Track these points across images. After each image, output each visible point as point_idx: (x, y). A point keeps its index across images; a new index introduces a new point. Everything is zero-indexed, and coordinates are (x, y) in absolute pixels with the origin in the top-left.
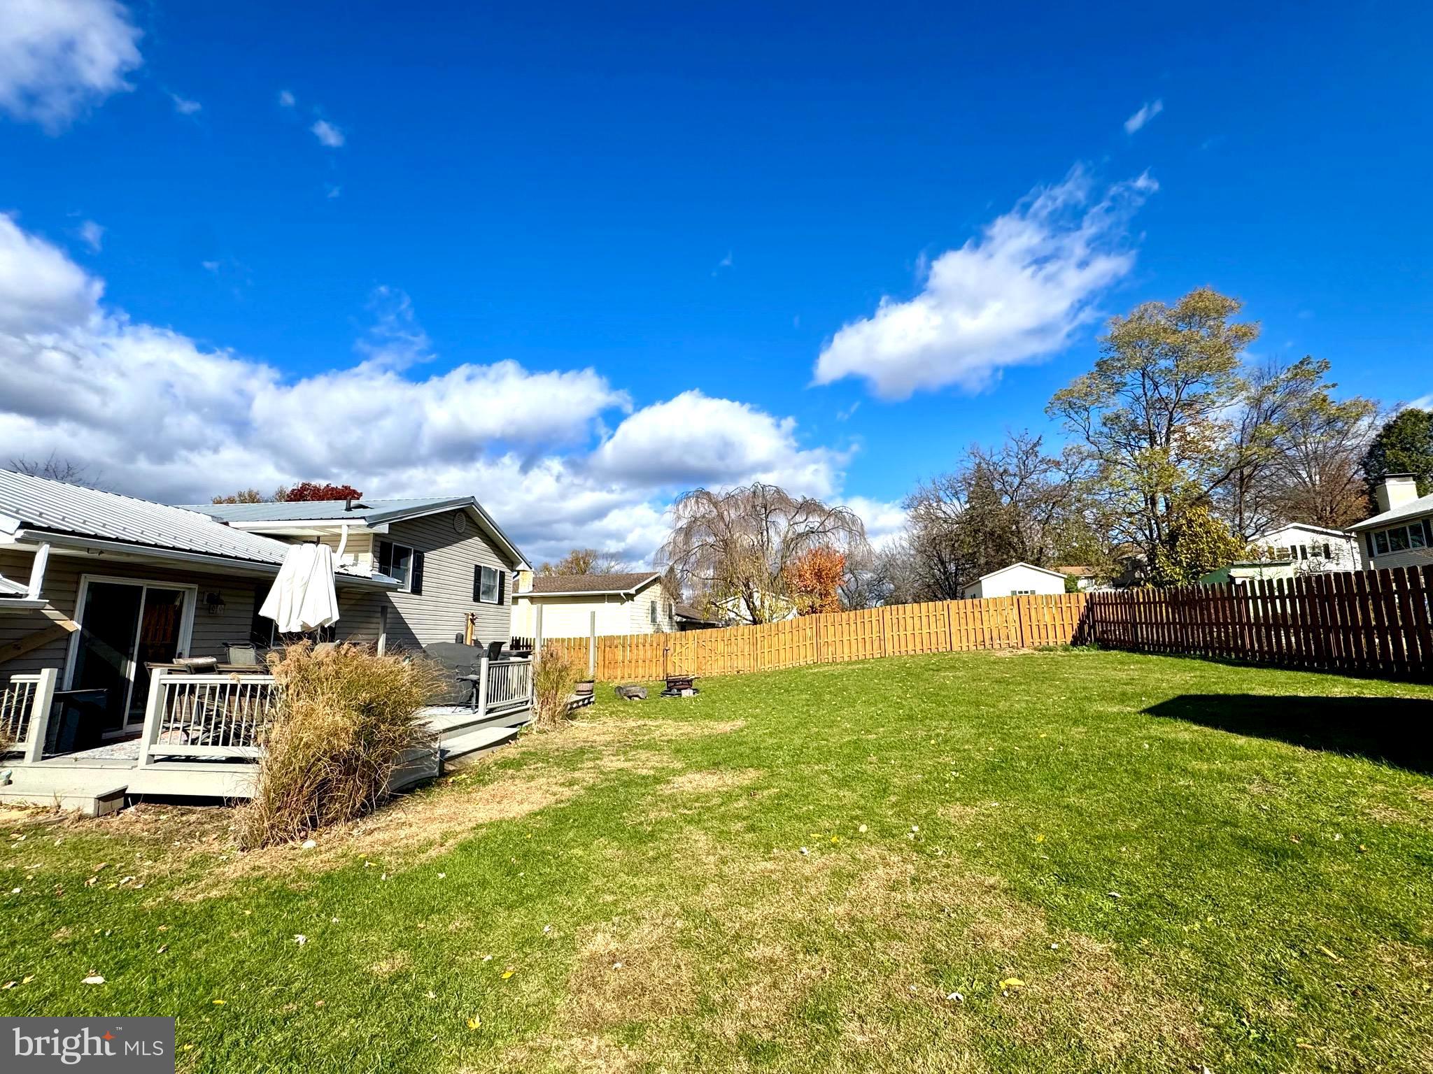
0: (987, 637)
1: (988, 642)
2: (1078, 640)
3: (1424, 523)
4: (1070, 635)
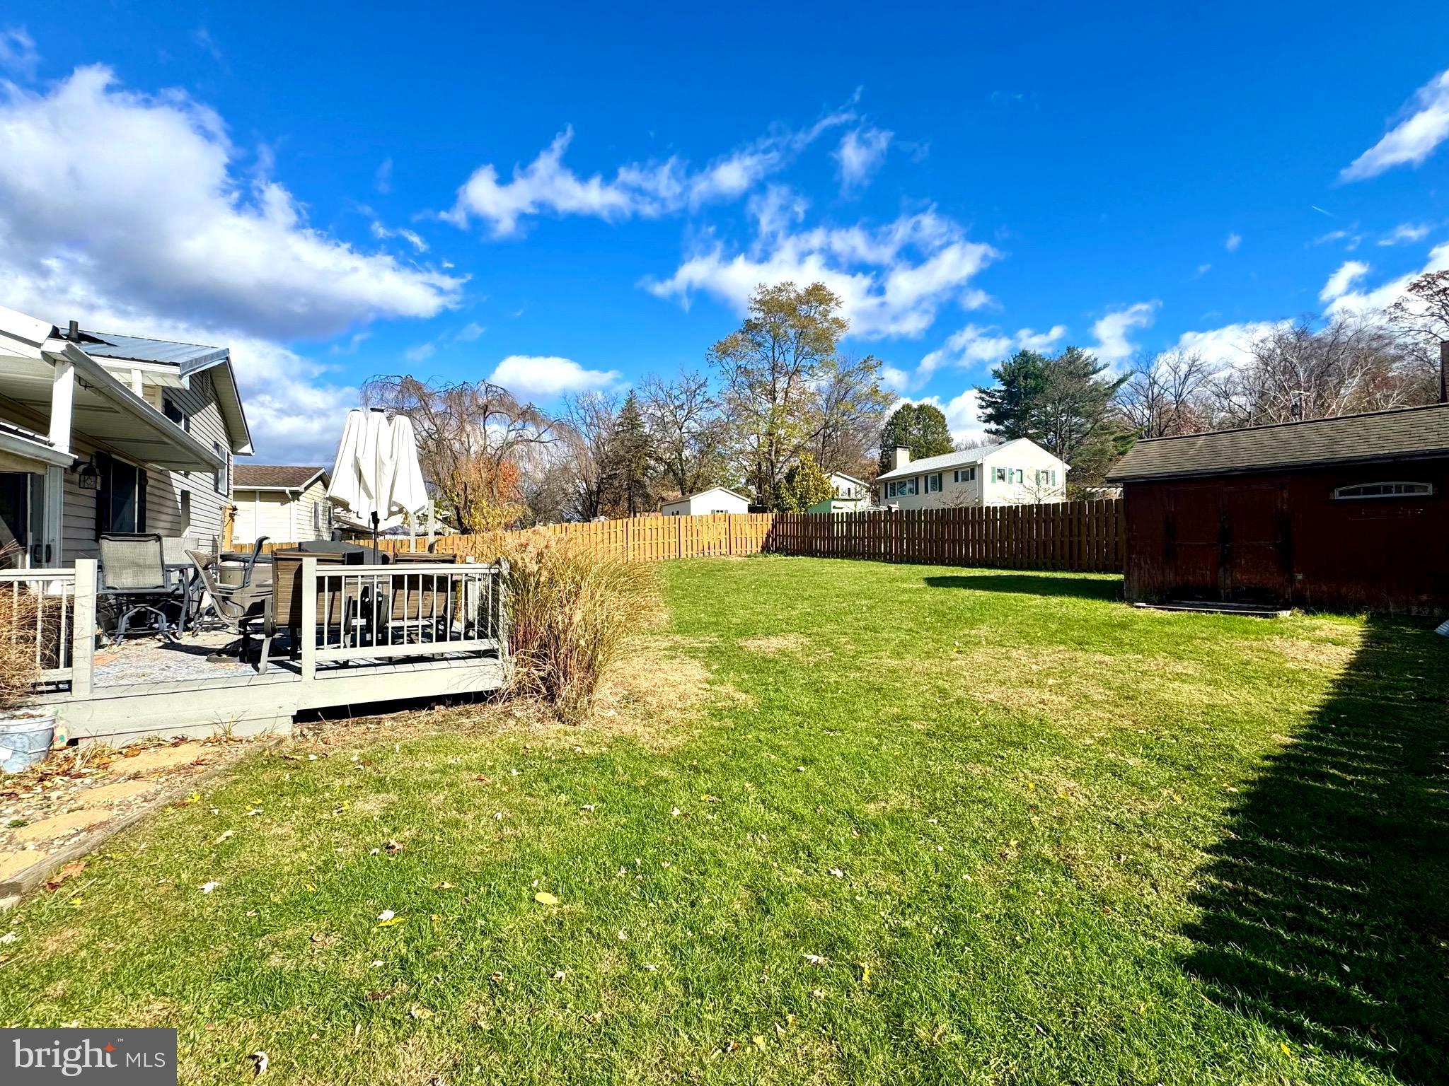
0: (706, 547)
1: (706, 550)
2: (766, 549)
3: (917, 479)
4: (760, 545)
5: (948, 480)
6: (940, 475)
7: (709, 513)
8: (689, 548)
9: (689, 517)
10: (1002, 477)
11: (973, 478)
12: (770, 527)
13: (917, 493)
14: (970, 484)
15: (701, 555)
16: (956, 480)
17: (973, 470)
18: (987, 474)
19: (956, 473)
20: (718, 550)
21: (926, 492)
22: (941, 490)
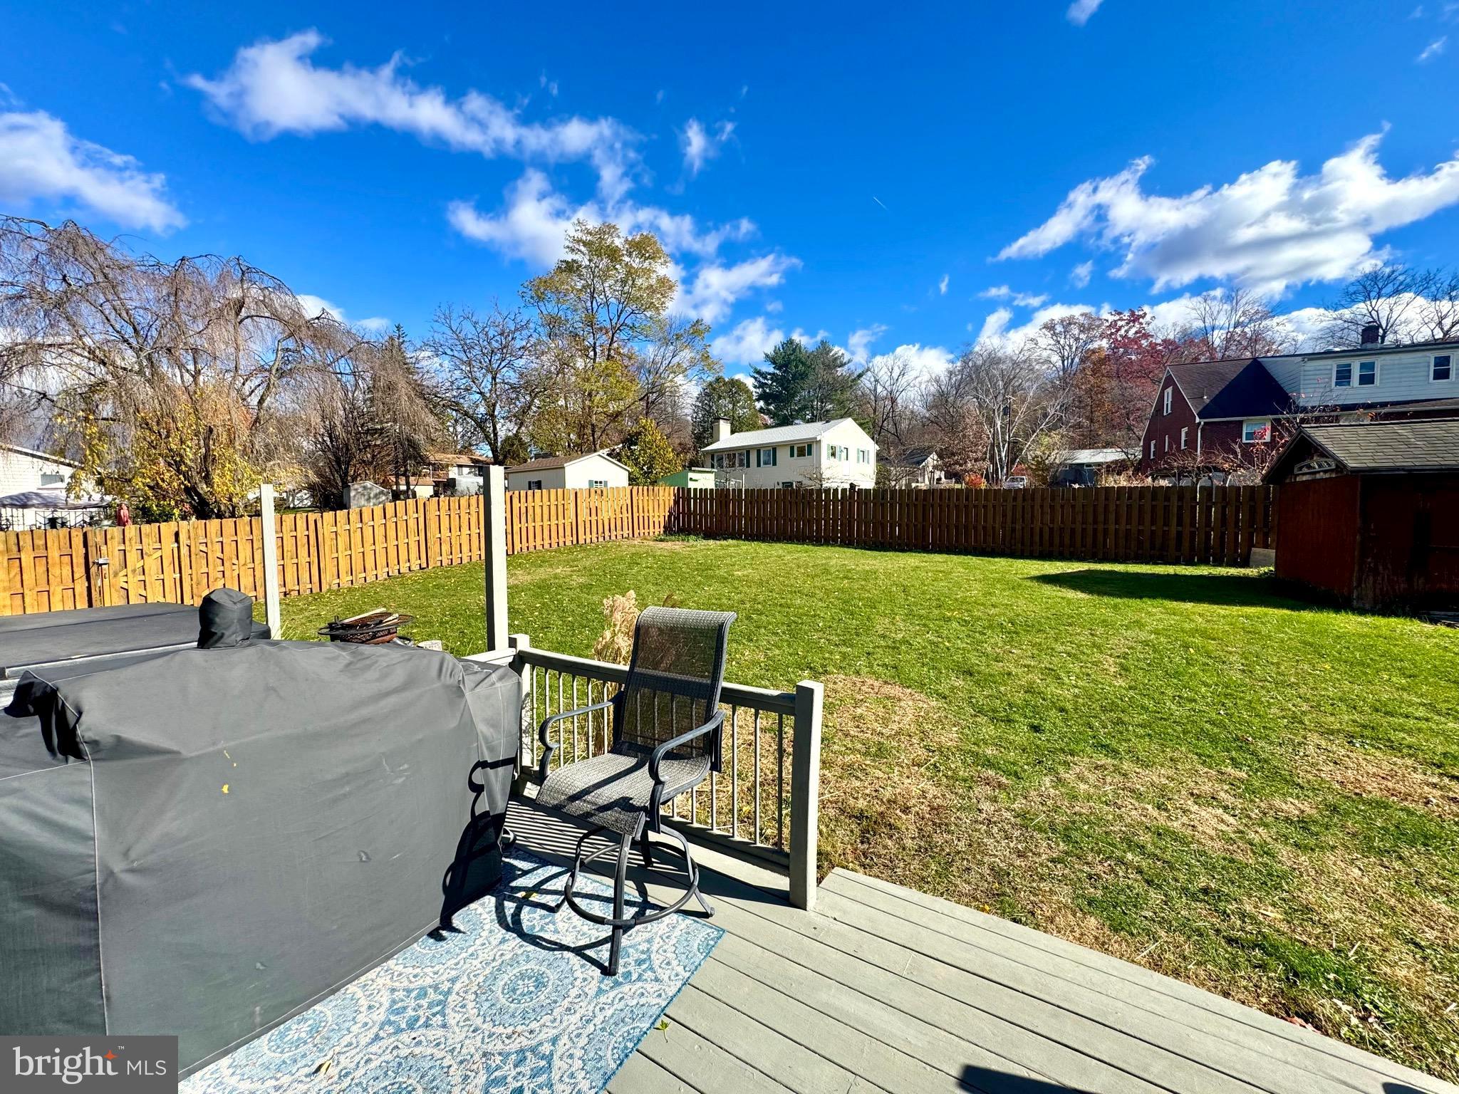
0: (606, 528)
2: (667, 529)
3: (748, 452)
4: (662, 525)
5: (783, 455)
6: (774, 450)
7: (586, 486)
8: (588, 530)
9: (560, 491)
10: (833, 454)
11: (810, 453)
12: (672, 503)
13: (748, 466)
14: (805, 460)
15: (601, 539)
16: (792, 455)
17: (810, 446)
18: (825, 452)
19: (792, 449)
20: (619, 532)
21: (759, 465)
22: (775, 464)
